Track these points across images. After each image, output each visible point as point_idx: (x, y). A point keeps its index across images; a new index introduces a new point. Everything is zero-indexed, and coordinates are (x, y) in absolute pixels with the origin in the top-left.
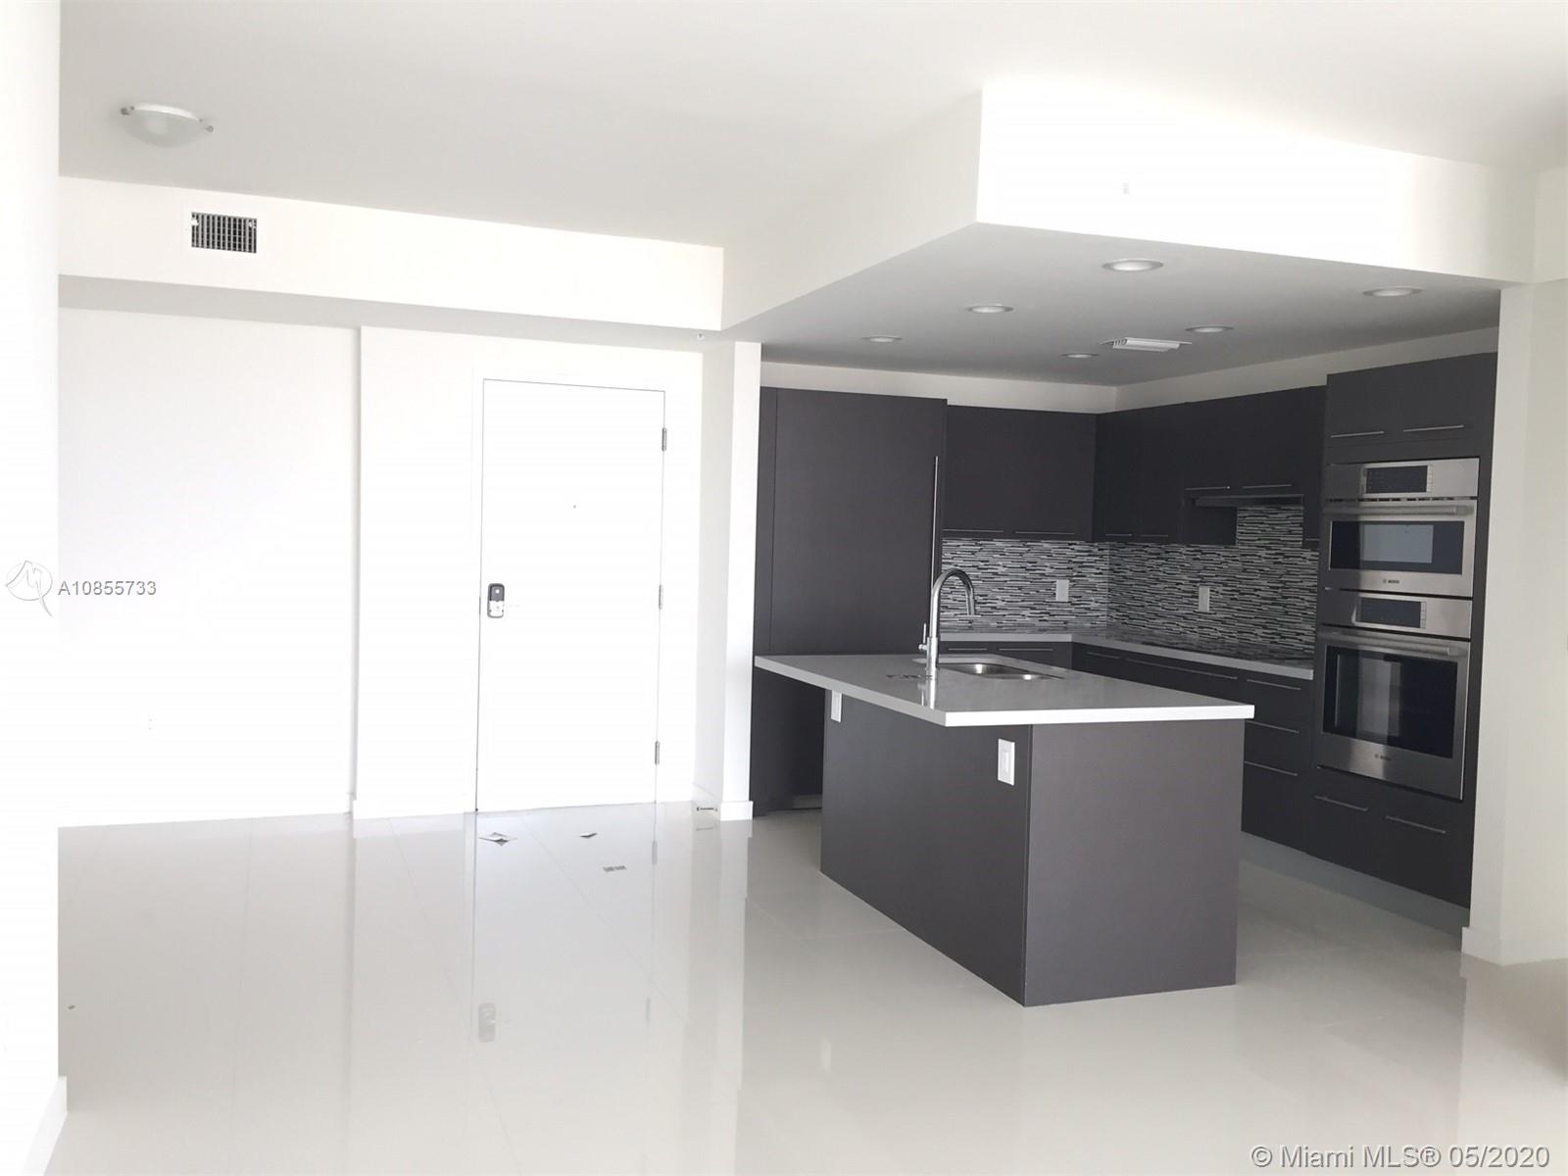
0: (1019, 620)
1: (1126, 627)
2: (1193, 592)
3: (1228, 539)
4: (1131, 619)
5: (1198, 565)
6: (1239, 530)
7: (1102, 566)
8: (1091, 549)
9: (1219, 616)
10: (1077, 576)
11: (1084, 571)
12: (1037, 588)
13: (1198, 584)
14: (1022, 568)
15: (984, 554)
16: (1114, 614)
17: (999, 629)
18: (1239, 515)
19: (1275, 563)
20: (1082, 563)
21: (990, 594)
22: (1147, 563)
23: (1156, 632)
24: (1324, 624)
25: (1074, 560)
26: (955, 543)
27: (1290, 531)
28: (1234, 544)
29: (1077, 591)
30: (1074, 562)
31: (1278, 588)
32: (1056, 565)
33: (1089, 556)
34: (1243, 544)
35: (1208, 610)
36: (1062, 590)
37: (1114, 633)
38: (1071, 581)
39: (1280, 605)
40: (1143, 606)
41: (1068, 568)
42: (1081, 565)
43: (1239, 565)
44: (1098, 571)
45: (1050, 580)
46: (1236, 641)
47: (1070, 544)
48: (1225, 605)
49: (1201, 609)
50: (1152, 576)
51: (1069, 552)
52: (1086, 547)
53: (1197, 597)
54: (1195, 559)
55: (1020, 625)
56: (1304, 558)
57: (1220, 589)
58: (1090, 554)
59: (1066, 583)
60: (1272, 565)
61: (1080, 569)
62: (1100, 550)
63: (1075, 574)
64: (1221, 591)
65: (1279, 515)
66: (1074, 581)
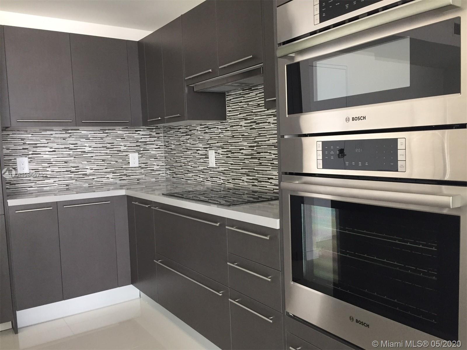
0: (105, 180)
1: (175, 180)
2: (206, 155)
3: (222, 116)
4: (177, 174)
5: (207, 136)
6: (228, 109)
7: (160, 143)
8: (151, 133)
9: (221, 169)
10: (143, 150)
11: (148, 147)
12: (117, 160)
13: (208, 149)
14: (103, 147)
15: (73, 139)
16: (168, 172)
17: (90, 189)
18: (227, 99)
19: (251, 129)
20: (146, 142)
21: (81, 166)
22: (181, 139)
23: (189, 181)
24: (286, 173)
25: (140, 140)
26: (49, 133)
27: (259, 104)
28: (226, 120)
29: (144, 160)
30: (141, 142)
31: (254, 147)
32: (128, 144)
33: (150, 137)
34: (231, 119)
35: (214, 166)
36: (134, 159)
37: (169, 183)
38: (139, 154)
39: (255, 158)
40: (181, 166)
41: (137, 146)
42: (145, 143)
43: (229, 133)
44: (157, 147)
45: (125, 154)
46: (231, 186)
47: (136, 131)
48: (224, 161)
49: (211, 165)
50: (184, 147)
51: (136, 136)
52: (148, 132)
53: (208, 158)
54: (205, 133)
55: (106, 184)
56: (269, 123)
57: (220, 151)
58: (151, 136)
59: (136, 155)
60: (249, 131)
61: (145, 146)
62: (157, 134)
63: (142, 149)
64: (221, 153)
65: (251, 94)
66: (142, 154)
